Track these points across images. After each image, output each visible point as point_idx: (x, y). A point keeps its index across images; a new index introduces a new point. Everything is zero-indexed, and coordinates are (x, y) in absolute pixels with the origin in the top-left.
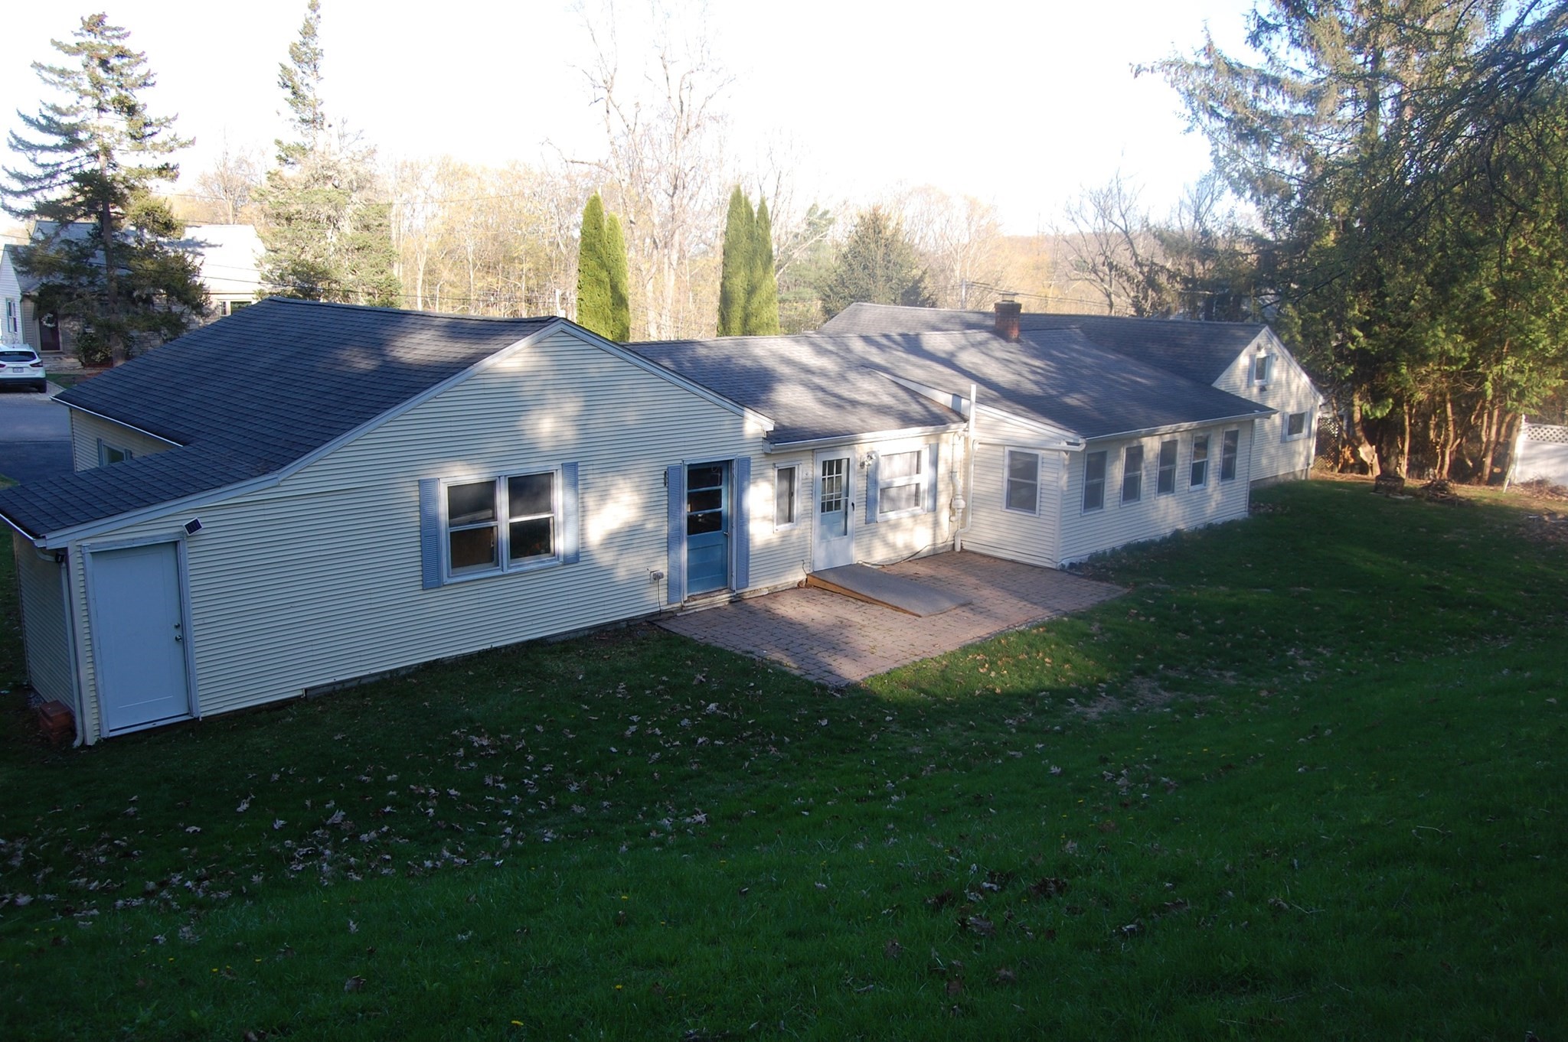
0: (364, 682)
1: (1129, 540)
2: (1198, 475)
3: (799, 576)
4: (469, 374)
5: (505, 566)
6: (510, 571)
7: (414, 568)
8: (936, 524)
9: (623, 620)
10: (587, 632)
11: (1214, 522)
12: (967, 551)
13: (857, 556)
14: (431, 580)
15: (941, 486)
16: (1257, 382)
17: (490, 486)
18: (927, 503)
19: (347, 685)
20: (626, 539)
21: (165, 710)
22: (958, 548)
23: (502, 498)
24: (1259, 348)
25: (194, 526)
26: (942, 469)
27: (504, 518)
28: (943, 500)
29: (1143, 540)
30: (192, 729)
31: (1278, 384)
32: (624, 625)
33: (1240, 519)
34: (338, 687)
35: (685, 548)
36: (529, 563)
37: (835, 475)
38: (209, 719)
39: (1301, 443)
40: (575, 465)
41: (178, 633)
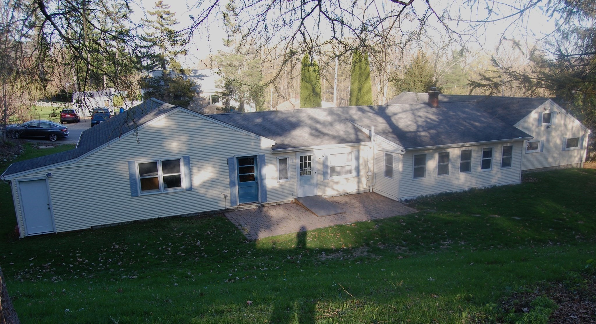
0: (112, 225)
1: (442, 191)
2: (486, 164)
3: (291, 199)
4: (142, 127)
5: (162, 191)
6: (164, 192)
7: (128, 190)
8: (359, 182)
9: (212, 211)
10: (197, 214)
11: (497, 185)
12: (374, 192)
13: (318, 192)
14: (134, 194)
15: (361, 168)
16: (544, 124)
17: (155, 164)
18: (354, 173)
19: (106, 226)
20: (211, 183)
21: (46, 230)
22: (371, 191)
23: (160, 168)
24: (545, 109)
25: (49, 175)
26: (361, 161)
27: (161, 175)
28: (362, 173)
29: (451, 191)
30: (53, 236)
31: (559, 126)
32: (213, 213)
33: (514, 184)
34: (103, 227)
35: (237, 187)
36: (171, 190)
37: (308, 162)
38: (59, 234)
39: (576, 152)
40: (188, 157)
41: (48, 207)
